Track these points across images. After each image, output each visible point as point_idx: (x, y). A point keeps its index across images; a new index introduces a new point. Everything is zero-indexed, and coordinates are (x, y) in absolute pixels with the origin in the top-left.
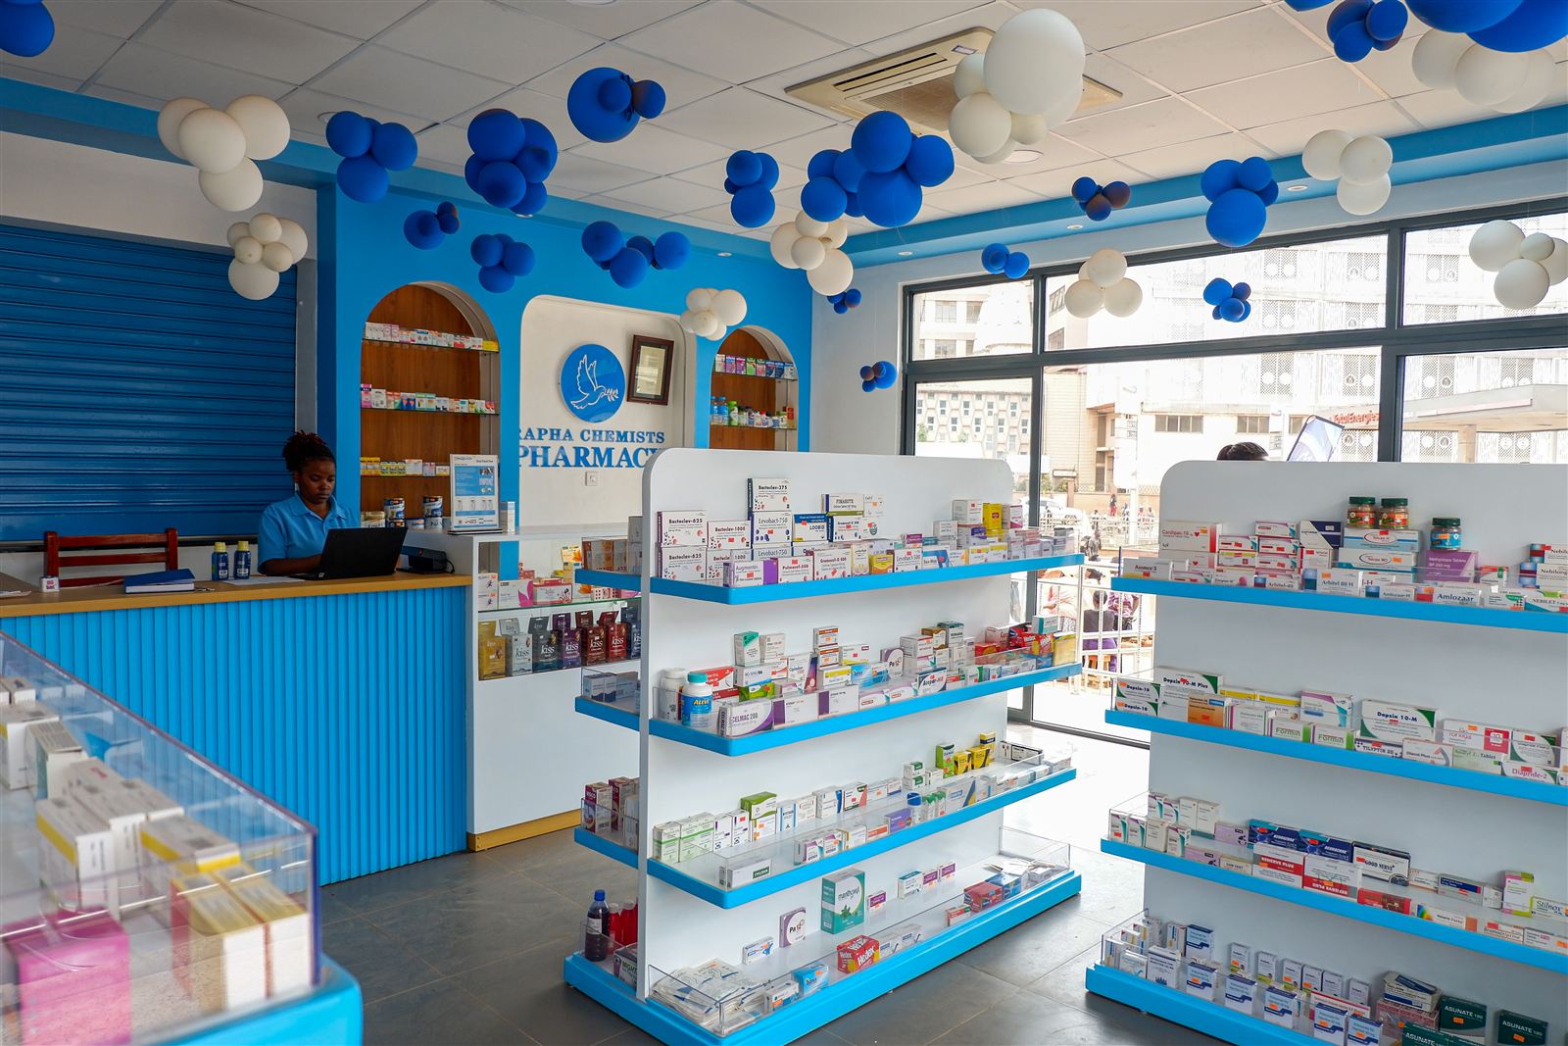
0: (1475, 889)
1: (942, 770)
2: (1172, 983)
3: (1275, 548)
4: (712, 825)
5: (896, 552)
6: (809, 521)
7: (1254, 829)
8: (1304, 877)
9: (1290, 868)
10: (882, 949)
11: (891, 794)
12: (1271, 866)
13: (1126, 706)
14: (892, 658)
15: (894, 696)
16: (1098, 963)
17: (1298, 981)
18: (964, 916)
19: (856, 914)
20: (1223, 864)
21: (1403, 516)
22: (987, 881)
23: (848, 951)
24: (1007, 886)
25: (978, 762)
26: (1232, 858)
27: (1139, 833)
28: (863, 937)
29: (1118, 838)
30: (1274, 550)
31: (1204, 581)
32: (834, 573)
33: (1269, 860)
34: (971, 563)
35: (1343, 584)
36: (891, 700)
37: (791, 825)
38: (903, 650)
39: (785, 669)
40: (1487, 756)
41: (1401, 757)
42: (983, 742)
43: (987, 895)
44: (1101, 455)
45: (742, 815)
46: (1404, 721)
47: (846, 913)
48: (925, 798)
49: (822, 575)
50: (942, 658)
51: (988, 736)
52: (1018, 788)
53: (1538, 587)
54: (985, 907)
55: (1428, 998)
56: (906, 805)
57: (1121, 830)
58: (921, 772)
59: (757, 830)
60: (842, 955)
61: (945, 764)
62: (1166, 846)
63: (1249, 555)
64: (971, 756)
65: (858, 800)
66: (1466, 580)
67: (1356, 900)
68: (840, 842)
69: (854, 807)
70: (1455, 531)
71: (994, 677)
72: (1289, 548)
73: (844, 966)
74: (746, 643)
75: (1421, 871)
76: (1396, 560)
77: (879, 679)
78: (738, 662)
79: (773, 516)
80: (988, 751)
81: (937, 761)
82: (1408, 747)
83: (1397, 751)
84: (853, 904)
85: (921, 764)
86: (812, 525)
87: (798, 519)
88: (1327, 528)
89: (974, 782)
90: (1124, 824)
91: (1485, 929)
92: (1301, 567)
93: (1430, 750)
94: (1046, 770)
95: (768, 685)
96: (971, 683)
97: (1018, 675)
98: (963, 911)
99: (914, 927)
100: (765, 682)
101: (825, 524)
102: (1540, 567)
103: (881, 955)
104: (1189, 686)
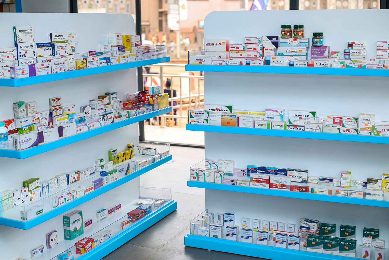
0: (331, 180)
1: (112, 162)
2: (220, 237)
3: (253, 48)
4: (12, 195)
5: (87, 58)
6: (44, 46)
7: (249, 169)
8: (270, 184)
9: (264, 181)
10: (96, 242)
11: (90, 174)
12: (257, 181)
13: (195, 122)
14: (86, 110)
15: (91, 126)
16: (189, 234)
17: (268, 228)
18: (129, 224)
19: (80, 230)
20: (238, 184)
21: (302, 32)
22: (137, 209)
23: (81, 244)
24: (146, 209)
25: (128, 157)
26: (241, 181)
27: (203, 176)
28: (86, 238)
29: (194, 179)
30: (252, 49)
31: (225, 64)
32: (60, 70)
33: (256, 179)
34: (121, 62)
35: (281, 61)
36: (90, 128)
37: (47, 192)
38: (90, 106)
39: (38, 119)
40: (334, 126)
41: (304, 130)
42: (129, 147)
43: (138, 214)
44: (161, 14)
45: (25, 189)
46: (305, 117)
47: (75, 230)
48: (108, 173)
49: (55, 71)
50: (109, 109)
51: (131, 144)
52: (148, 166)
53: (351, 59)
54: (137, 220)
55: (316, 225)
56: (100, 177)
57: (195, 176)
58: (103, 163)
59: (32, 195)
60: (78, 247)
61: (113, 159)
62: (214, 180)
63: (242, 52)
64: (124, 154)
65: (76, 178)
66: (325, 57)
67: (289, 190)
68: (73, 195)
69: (75, 181)
70: (321, 38)
71: (134, 115)
72: (258, 48)
73: (79, 252)
74: (19, 107)
75: (312, 177)
76: (300, 51)
77: (81, 120)
78: (16, 116)
79: (27, 45)
80: (132, 151)
81: (109, 158)
82: (307, 126)
83: (302, 128)
84: (78, 226)
85: (103, 159)
86: (45, 48)
87: (39, 45)
88: (273, 39)
89: (129, 164)
90: (197, 173)
91: (335, 193)
92: (263, 56)
93: (314, 126)
94: (159, 157)
95: (31, 126)
96: (124, 119)
97: (145, 114)
98: (128, 222)
99: (108, 231)
100: (30, 125)
101: (51, 48)
102: (351, 51)
103: (95, 244)
104: (220, 111)
